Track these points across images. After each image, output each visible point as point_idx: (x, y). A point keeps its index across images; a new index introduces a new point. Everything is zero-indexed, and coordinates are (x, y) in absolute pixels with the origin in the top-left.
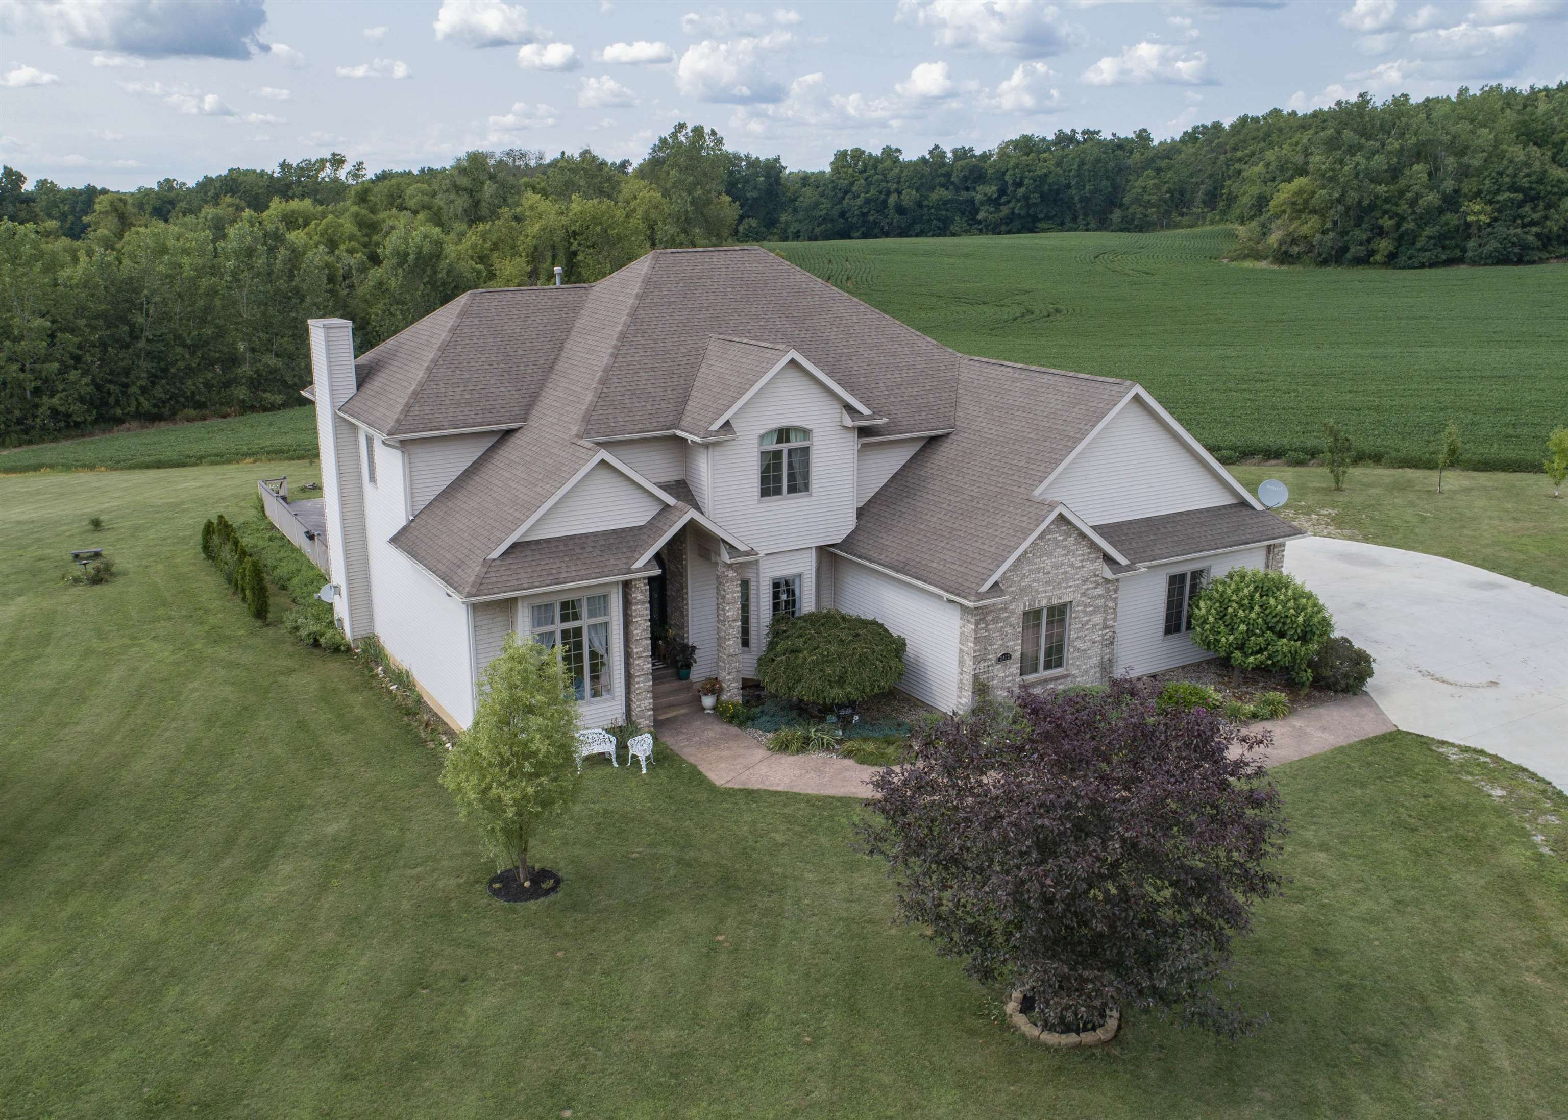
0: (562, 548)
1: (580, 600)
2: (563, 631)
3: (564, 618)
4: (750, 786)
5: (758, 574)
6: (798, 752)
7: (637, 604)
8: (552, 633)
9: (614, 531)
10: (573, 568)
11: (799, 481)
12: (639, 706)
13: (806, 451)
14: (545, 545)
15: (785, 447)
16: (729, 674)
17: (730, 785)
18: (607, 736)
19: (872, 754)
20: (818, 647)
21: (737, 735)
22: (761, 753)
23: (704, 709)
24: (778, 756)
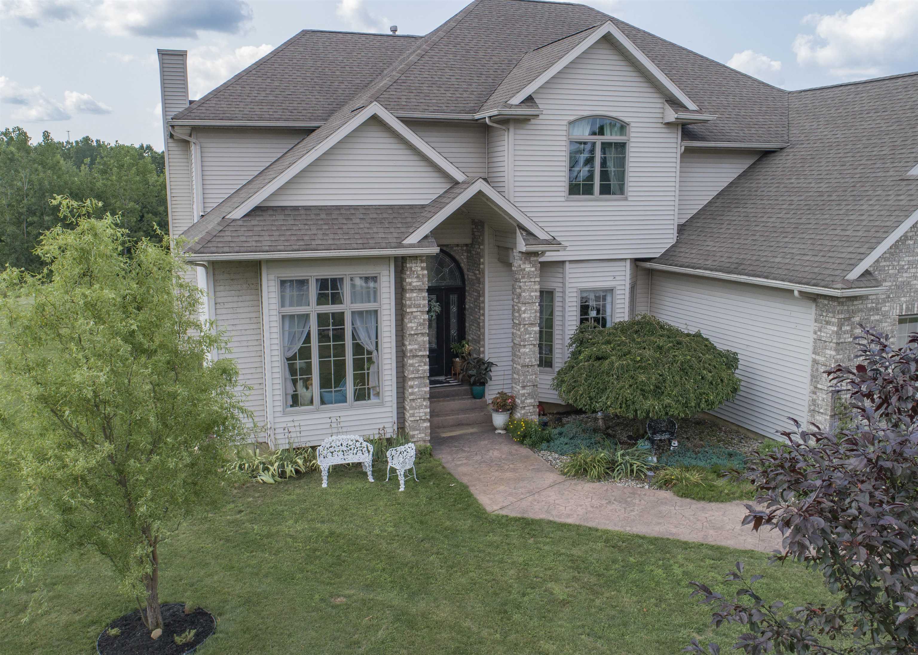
0: (323, 216)
1: (342, 279)
2: (319, 316)
3: (322, 299)
4: (531, 515)
5: (564, 283)
6: (599, 479)
7: (412, 291)
8: (306, 317)
9: (391, 207)
10: (332, 236)
11: (613, 182)
12: (413, 415)
13: (621, 146)
14: (302, 212)
15: (599, 140)
16: (524, 387)
17: (504, 512)
18: (364, 444)
19: (697, 485)
20: (629, 352)
21: (527, 457)
22: (552, 477)
23: (496, 429)
24: (573, 482)
